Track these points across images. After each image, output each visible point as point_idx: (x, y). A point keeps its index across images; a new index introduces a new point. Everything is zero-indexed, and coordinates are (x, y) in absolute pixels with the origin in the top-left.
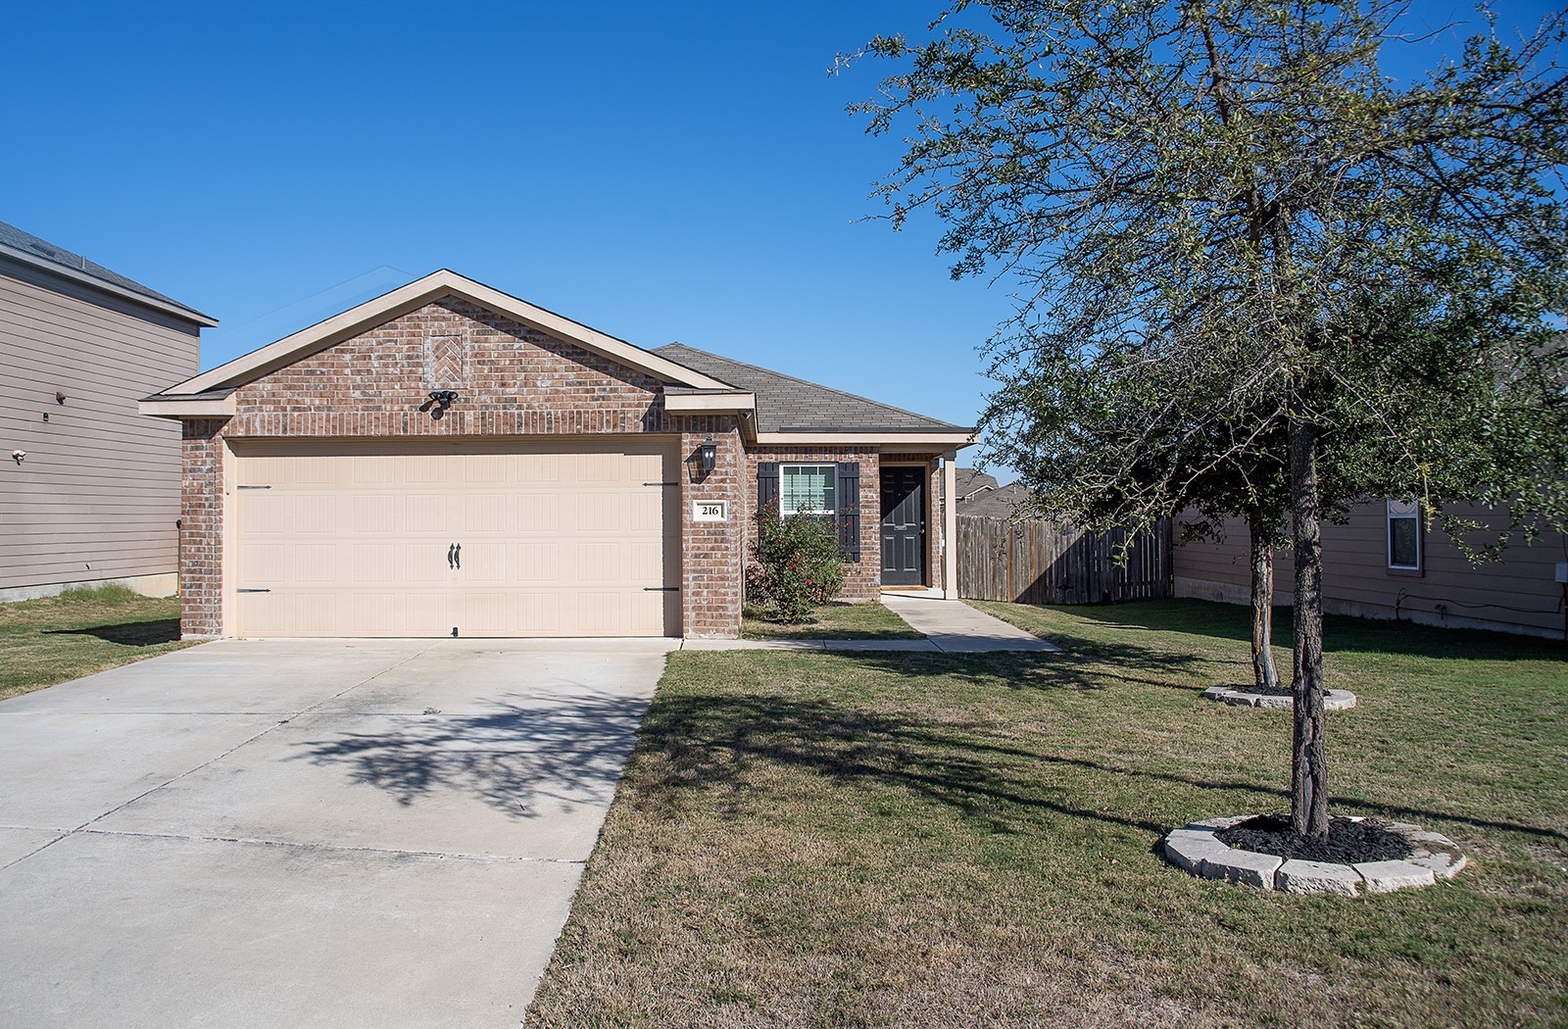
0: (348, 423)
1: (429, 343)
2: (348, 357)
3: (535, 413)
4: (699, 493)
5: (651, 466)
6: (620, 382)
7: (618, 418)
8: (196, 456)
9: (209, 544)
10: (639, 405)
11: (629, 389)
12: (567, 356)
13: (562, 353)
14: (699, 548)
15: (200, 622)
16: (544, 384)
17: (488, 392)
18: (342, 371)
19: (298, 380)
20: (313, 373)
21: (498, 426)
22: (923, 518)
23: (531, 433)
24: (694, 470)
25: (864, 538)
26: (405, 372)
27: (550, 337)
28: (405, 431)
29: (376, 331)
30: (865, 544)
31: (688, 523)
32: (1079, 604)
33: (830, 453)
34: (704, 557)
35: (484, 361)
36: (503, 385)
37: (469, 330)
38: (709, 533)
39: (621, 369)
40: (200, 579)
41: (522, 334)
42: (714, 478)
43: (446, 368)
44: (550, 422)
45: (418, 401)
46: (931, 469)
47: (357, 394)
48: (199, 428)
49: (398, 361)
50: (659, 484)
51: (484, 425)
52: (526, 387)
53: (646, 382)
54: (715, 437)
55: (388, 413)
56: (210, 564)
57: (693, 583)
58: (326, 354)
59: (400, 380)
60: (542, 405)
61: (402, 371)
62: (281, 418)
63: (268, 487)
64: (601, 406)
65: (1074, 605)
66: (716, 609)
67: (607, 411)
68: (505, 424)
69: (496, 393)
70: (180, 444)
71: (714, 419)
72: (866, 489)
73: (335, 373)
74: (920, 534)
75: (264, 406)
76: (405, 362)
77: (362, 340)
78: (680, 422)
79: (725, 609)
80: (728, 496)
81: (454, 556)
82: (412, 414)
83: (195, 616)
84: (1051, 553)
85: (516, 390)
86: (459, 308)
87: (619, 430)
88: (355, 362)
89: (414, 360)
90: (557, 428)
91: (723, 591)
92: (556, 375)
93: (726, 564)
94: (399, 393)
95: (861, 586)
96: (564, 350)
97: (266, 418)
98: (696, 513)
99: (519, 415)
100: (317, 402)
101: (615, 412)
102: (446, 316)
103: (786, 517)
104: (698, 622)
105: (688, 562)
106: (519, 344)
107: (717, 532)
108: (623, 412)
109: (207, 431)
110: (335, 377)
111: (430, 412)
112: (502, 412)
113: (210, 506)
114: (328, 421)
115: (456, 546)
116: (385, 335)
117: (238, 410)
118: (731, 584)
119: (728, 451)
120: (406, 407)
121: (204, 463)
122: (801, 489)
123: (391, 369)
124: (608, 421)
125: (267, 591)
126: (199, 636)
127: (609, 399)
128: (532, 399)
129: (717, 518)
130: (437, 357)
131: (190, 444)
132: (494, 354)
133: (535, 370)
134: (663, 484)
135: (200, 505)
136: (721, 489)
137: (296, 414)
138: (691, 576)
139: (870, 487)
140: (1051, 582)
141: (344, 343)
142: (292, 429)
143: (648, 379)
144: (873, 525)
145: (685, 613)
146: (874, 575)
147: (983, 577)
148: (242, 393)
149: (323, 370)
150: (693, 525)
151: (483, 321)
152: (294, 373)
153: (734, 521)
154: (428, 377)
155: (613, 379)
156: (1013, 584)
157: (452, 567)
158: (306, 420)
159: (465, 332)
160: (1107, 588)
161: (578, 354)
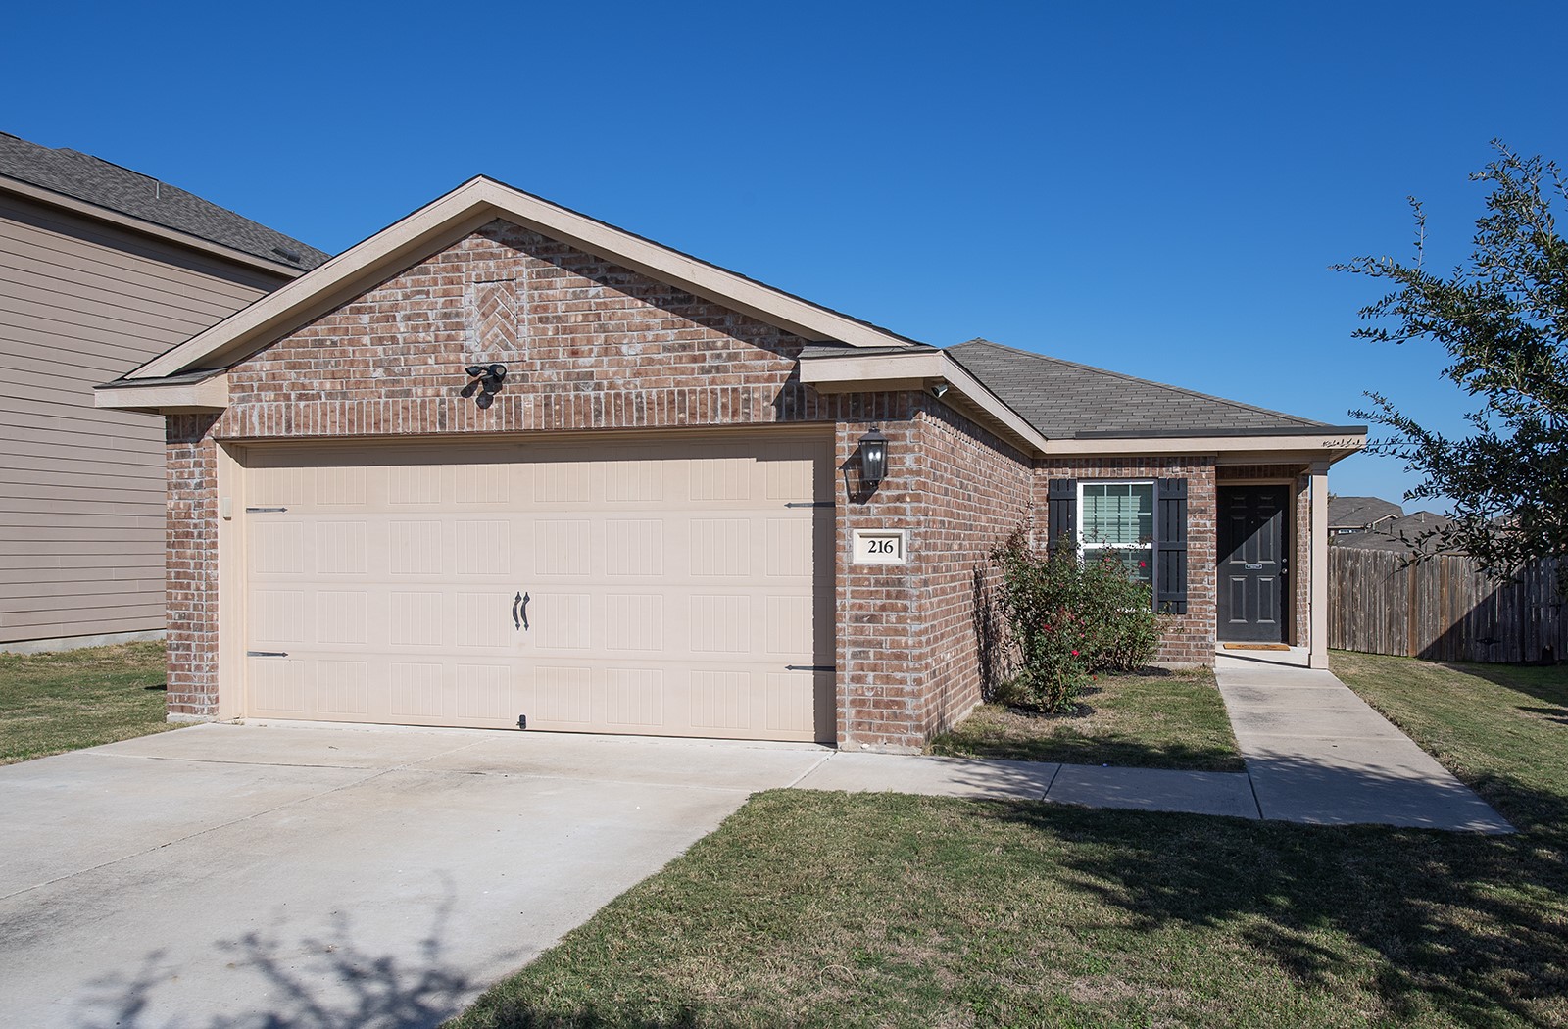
0: (369, 416)
1: (471, 294)
2: (366, 318)
3: (618, 396)
4: (863, 518)
5: (798, 476)
6: (743, 344)
7: (740, 399)
8: (182, 467)
9: (198, 589)
10: (771, 379)
11: (756, 353)
12: (661, 304)
13: (657, 300)
14: (861, 607)
15: (189, 697)
16: (631, 350)
17: (554, 365)
18: (359, 341)
19: (303, 355)
20: (321, 343)
21: (568, 416)
22: (1285, 553)
23: (614, 425)
24: (855, 481)
25: (1192, 582)
26: (441, 338)
27: (640, 275)
28: (442, 425)
29: (402, 279)
30: (1195, 589)
31: (845, 566)
32: (1508, 663)
33: (1147, 466)
34: (869, 622)
35: (547, 318)
36: (575, 353)
37: (526, 272)
38: (877, 583)
39: (744, 323)
40: (188, 637)
41: (601, 273)
42: (885, 493)
43: (496, 330)
44: (640, 409)
45: (458, 381)
46: (1297, 488)
47: (379, 373)
48: (187, 425)
49: (431, 322)
50: (809, 505)
51: (548, 416)
52: (606, 356)
53: (781, 342)
54: (885, 428)
55: (419, 400)
56: (200, 617)
57: (852, 662)
58: (337, 316)
59: (435, 350)
60: (629, 383)
61: (436, 336)
62: (284, 410)
63: (283, 510)
64: (713, 382)
65: (1501, 663)
66: (889, 704)
67: (723, 390)
68: (578, 412)
69: (565, 365)
70: (163, 447)
71: (886, 399)
72: (1197, 515)
73: (351, 343)
74: (1281, 574)
75: (262, 393)
76: (440, 324)
77: (384, 293)
78: (832, 404)
79: (901, 705)
80: (908, 523)
81: (520, 612)
82: (450, 401)
83: (182, 689)
84: (1470, 596)
85: (591, 360)
86: (512, 237)
87: (740, 419)
88: (375, 326)
89: (452, 320)
90: (651, 418)
91: (898, 675)
92: (650, 335)
93: (904, 632)
94: (434, 370)
95: (1188, 646)
96: (660, 295)
97: (266, 410)
98: (860, 550)
99: (597, 399)
100: (328, 386)
101: (735, 390)
102: (495, 251)
103: (1088, 554)
104: (860, 724)
105: (845, 628)
106: (596, 290)
107: (890, 581)
108: (747, 391)
109: (193, 431)
110: (351, 348)
111: (475, 398)
112: (573, 394)
113: (200, 536)
114: (343, 413)
115: (523, 596)
116: (414, 283)
117: (231, 400)
118: (911, 665)
119: (907, 449)
120: (444, 390)
121: (192, 475)
122: (1106, 514)
123: (422, 335)
124: (725, 406)
125: (284, 654)
126: (188, 717)
127: (726, 370)
128: (615, 374)
129: (890, 559)
130: (483, 314)
131: (175, 449)
132: (561, 307)
133: (619, 329)
134: (815, 505)
135: (189, 535)
136: (897, 511)
137: (302, 404)
138: (848, 651)
139: (1202, 511)
140: (1468, 633)
141: (361, 299)
142: (298, 426)
143: (785, 338)
144: (1207, 565)
145: (839, 710)
146: (1207, 632)
147: (1375, 625)
148: (235, 375)
149: (335, 338)
150: (853, 569)
151: (545, 255)
152: (299, 345)
153: (917, 564)
154: (472, 344)
155: (731, 339)
156: (1416, 633)
157: (518, 626)
158: (315, 412)
159: (520, 274)
160: (1549, 644)
161: (681, 301)
